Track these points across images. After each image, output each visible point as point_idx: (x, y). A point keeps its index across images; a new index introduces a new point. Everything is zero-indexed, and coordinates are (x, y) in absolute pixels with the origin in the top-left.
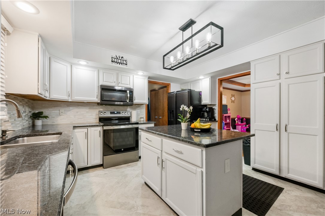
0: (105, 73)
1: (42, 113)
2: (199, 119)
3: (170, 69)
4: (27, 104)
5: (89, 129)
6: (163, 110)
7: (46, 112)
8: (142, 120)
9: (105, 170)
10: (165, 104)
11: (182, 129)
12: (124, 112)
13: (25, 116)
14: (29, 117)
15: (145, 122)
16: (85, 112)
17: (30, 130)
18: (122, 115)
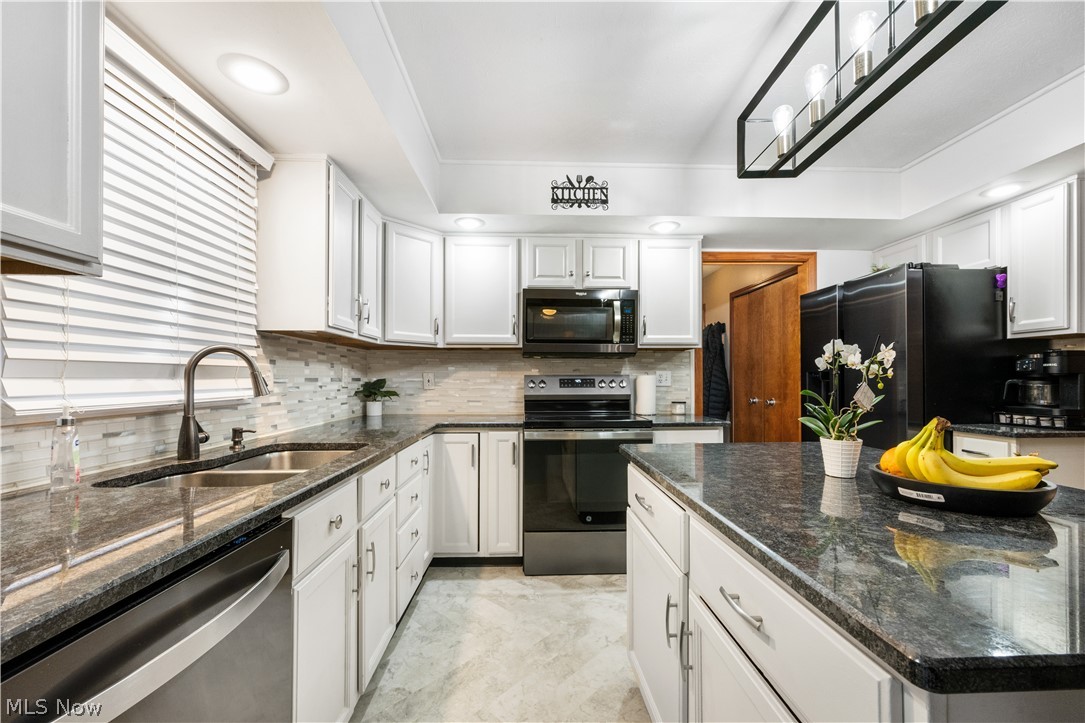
0: (540, 246)
1: (381, 383)
2: (934, 422)
3: (775, 173)
4: (345, 360)
5: (485, 435)
6: (785, 370)
7: (394, 380)
8: (679, 409)
9: (529, 580)
10: (790, 347)
11: (828, 471)
12: (607, 380)
13: (339, 390)
14: (353, 393)
15: (693, 420)
16: (488, 381)
17: (356, 427)
18: (603, 390)
